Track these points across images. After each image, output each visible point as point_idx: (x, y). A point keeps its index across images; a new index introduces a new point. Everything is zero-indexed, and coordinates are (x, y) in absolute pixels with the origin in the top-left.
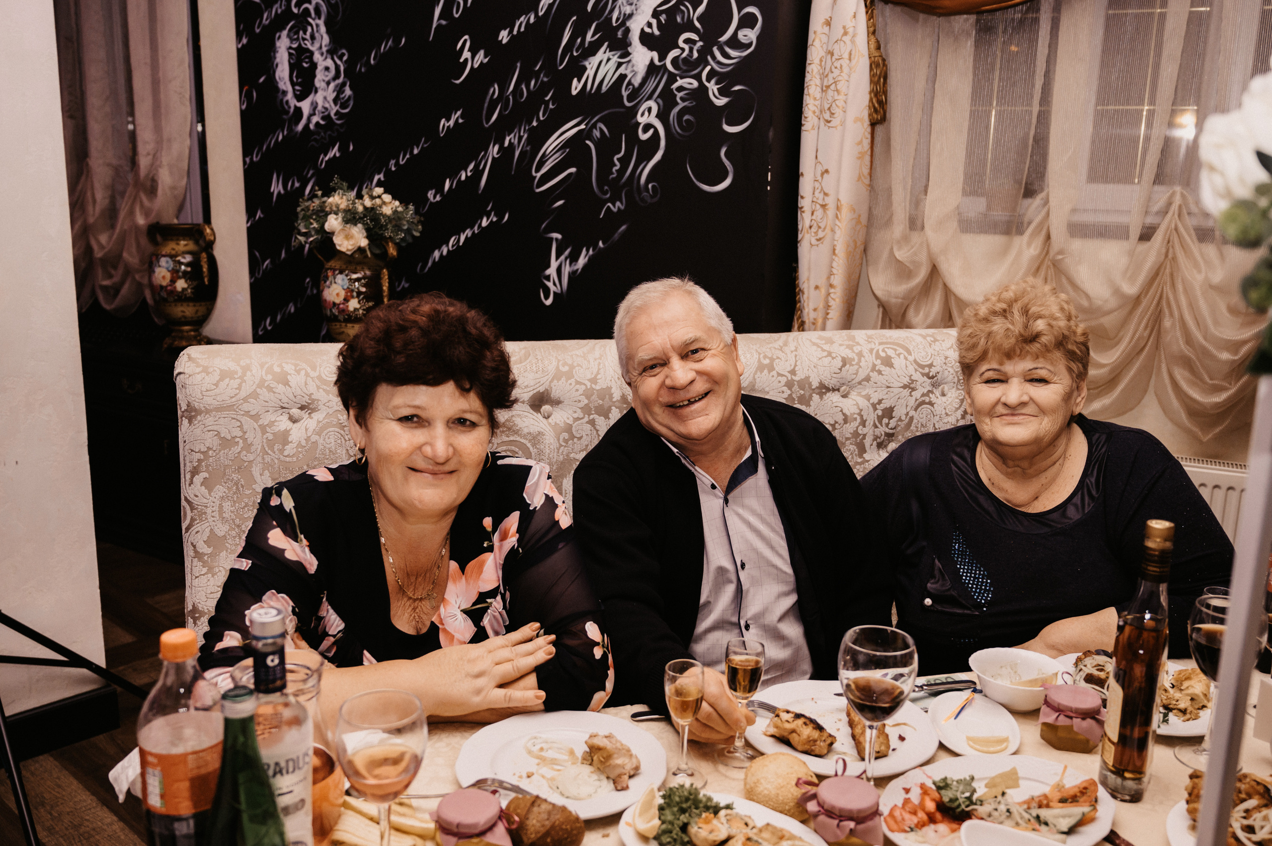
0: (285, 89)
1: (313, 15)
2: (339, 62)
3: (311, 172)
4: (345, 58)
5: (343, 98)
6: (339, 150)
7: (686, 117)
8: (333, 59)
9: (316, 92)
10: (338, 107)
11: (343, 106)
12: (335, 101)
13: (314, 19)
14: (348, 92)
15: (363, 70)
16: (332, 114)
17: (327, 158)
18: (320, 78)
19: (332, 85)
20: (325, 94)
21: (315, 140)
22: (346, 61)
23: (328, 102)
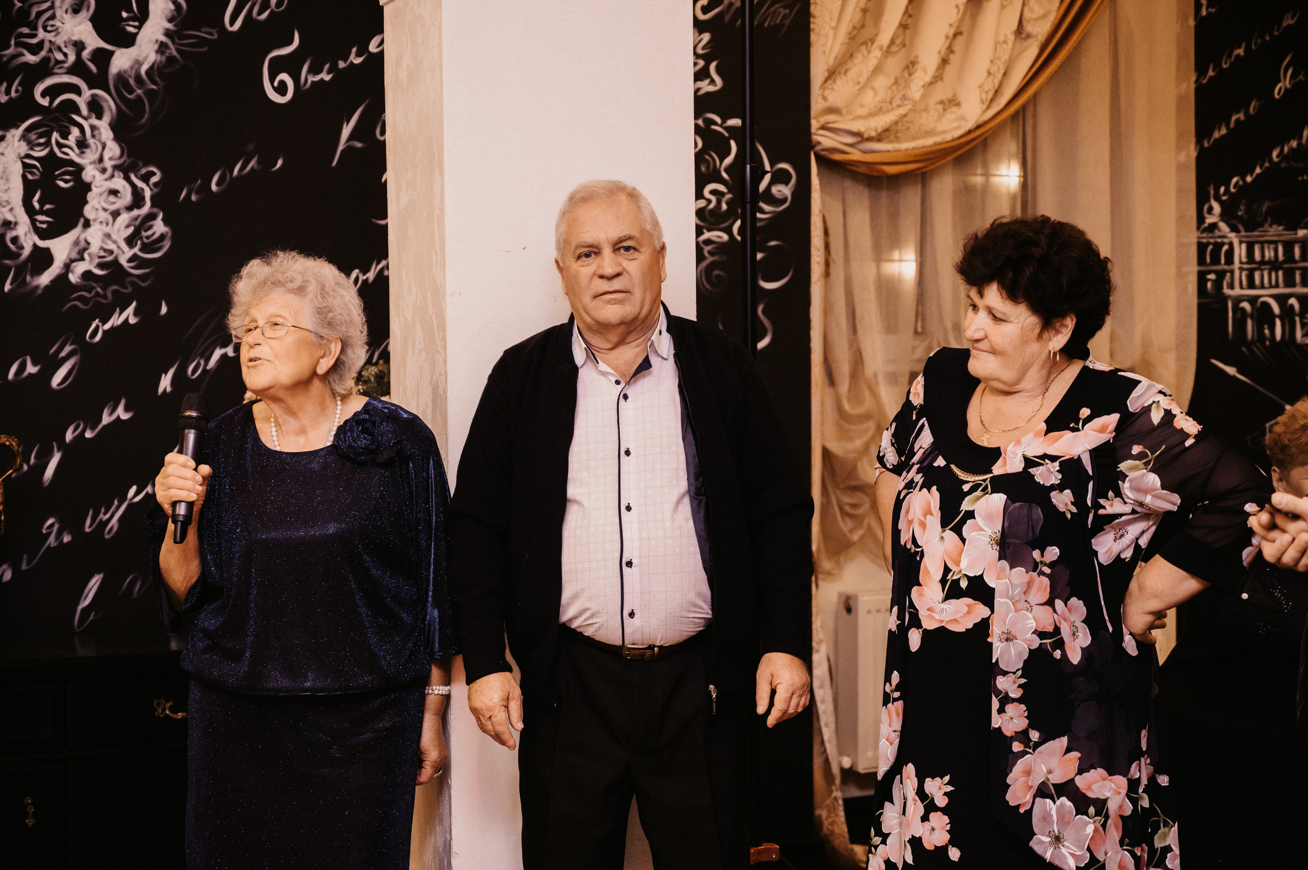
0: (10, 217)
1: (84, 111)
2: (140, 184)
3: (68, 349)
4: (155, 179)
5: (148, 238)
6: (136, 313)
7: (716, 272)
8: (127, 179)
9: (87, 224)
10: (136, 250)
11: (145, 248)
12: (130, 241)
13: (86, 119)
14: (159, 227)
15: (193, 198)
16: (123, 261)
17: (107, 326)
18: (95, 206)
19: (124, 218)
20: (107, 230)
21: (81, 299)
22: (156, 184)
23: (115, 242)
